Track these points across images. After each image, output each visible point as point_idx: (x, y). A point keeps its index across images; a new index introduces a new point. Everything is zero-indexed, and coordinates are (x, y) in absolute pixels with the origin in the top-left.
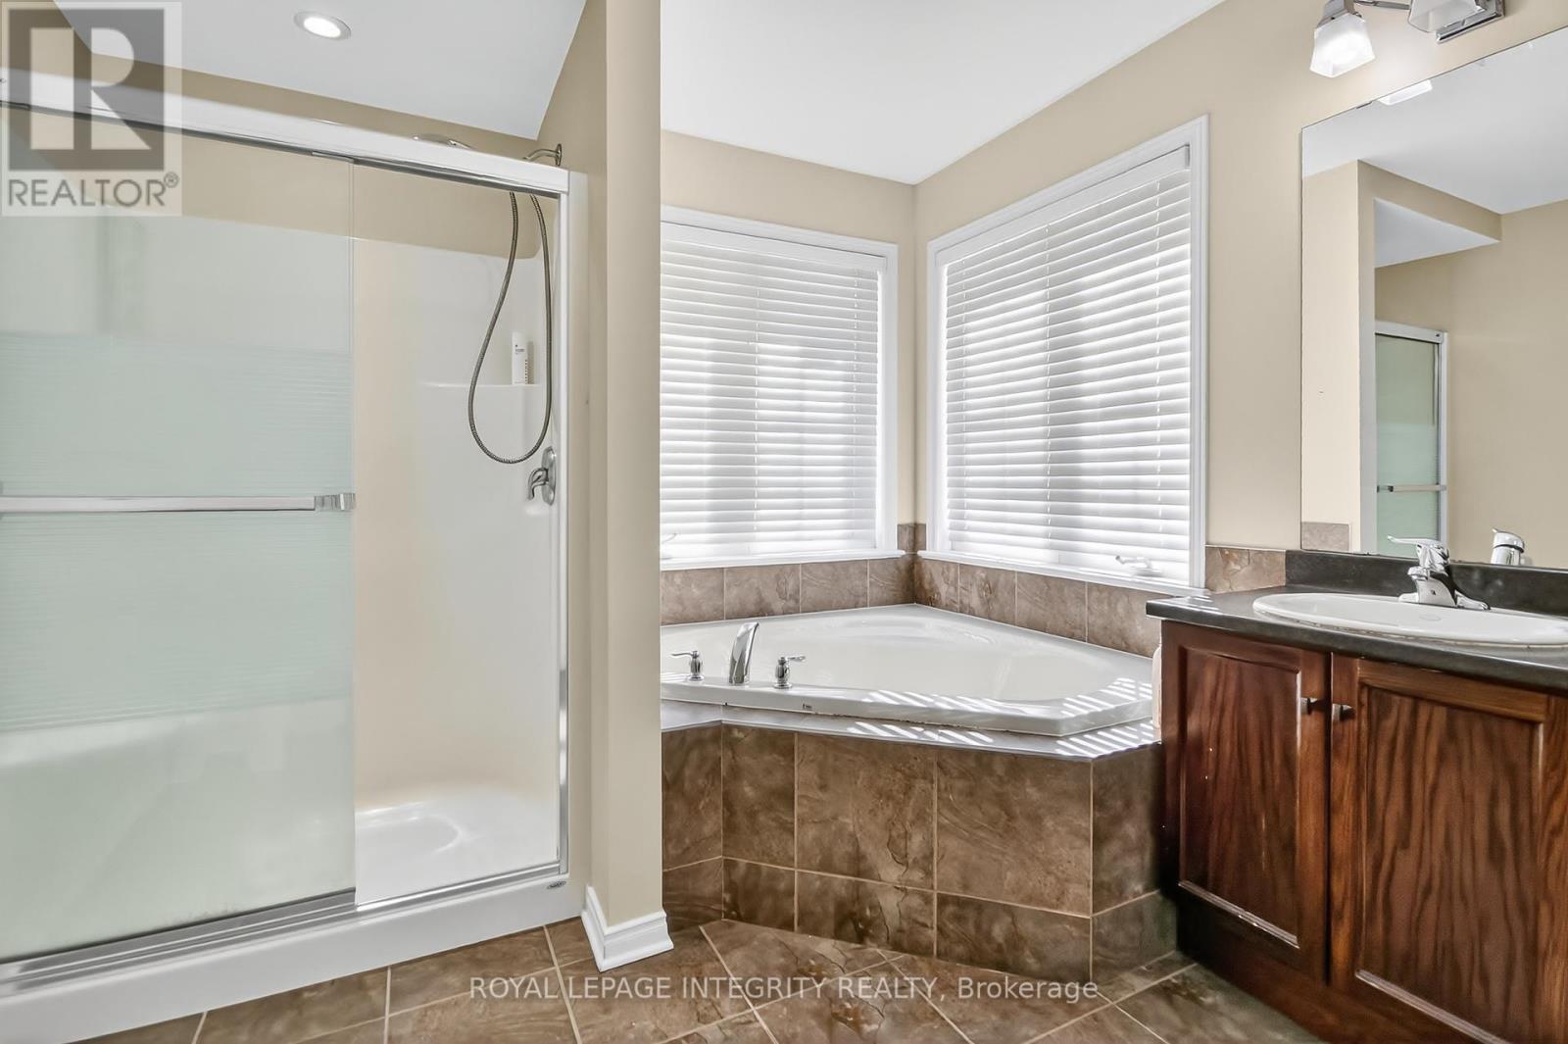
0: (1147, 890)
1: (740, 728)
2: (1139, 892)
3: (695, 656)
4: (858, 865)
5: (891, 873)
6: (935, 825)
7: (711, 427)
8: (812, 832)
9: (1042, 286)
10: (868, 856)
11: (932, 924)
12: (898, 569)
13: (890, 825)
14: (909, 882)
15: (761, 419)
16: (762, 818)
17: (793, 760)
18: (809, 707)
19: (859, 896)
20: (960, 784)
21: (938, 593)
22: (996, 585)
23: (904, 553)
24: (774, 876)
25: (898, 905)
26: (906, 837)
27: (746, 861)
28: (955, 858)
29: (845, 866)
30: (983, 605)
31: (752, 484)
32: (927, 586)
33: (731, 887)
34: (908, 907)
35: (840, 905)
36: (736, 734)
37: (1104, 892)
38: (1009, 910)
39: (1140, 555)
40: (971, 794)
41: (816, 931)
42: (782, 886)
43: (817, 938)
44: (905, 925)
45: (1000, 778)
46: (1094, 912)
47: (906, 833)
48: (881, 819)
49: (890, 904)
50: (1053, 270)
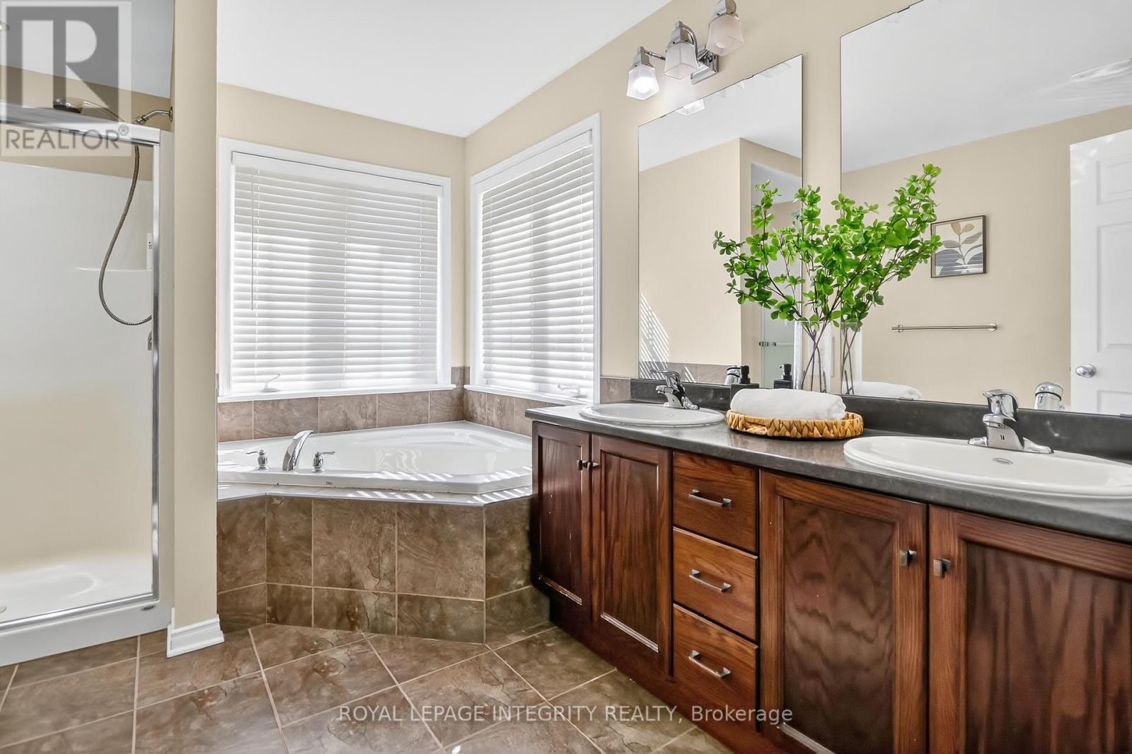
0: (526, 584)
1: (278, 497)
2: (520, 584)
3: (262, 454)
4: (351, 581)
5: (371, 584)
6: (396, 551)
7: (309, 301)
8: (323, 561)
9: (529, 211)
10: (357, 575)
11: (395, 613)
12: (451, 397)
13: (370, 553)
14: (382, 589)
15: (349, 295)
16: (292, 555)
17: (311, 516)
18: (330, 483)
19: (352, 600)
20: (411, 525)
21: (476, 414)
22: (504, 407)
23: (454, 386)
24: (299, 592)
25: (375, 604)
26: (379, 561)
27: (282, 584)
28: (407, 572)
29: (343, 582)
30: (498, 419)
31: (342, 340)
32: (470, 409)
33: (272, 602)
34: (380, 605)
35: (340, 606)
36: (276, 502)
37: (493, 585)
38: (439, 601)
39: (574, 384)
40: (417, 531)
41: (325, 625)
42: (304, 598)
43: (325, 630)
44: (379, 616)
45: (433, 520)
46: (487, 597)
47: (379, 558)
48: (364, 550)
49: (370, 602)
50: (536, 201)
